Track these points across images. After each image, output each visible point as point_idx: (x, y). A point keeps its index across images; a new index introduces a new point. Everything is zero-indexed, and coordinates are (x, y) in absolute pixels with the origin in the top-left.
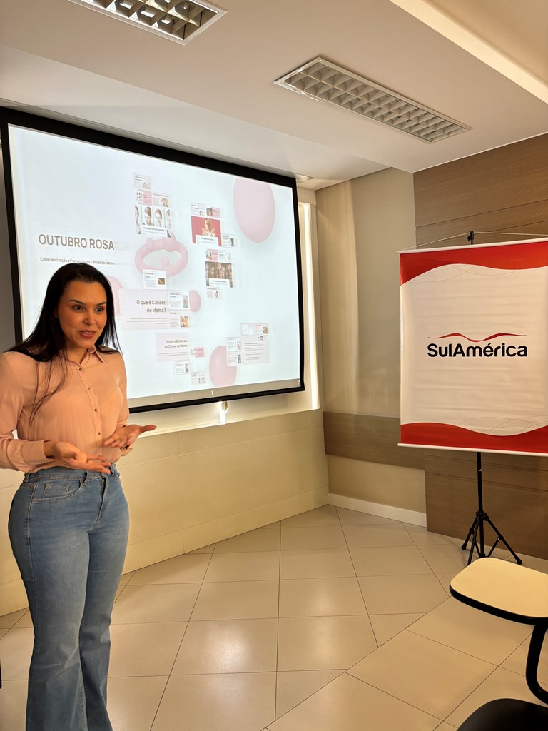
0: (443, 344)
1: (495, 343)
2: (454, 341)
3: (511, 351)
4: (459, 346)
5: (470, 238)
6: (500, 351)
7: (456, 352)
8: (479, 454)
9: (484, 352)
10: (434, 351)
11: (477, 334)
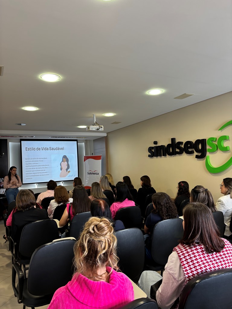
1: (95, 172)
2: (90, 172)
5: (92, 154)
7: (91, 174)
9: (94, 174)
10: (88, 174)
11: (93, 171)
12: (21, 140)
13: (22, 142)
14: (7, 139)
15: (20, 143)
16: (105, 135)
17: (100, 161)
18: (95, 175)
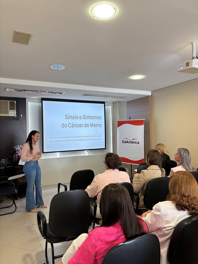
0: (125, 140)
1: (134, 141)
2: (127, 140)
3: (136, 143)
4: (127, 141)
5: (130, 118)
6: (134, 142)
7: (127, 142)
8: (131, 165)
9: (132, 142)
10: (123, 142)
11: (130, 139)
12: (43, 99)
13: (43, 101)
14: (26, 98)
15: (41, 104)
16: (149, 93)
17: (142, 127)
18: (134, 144)
